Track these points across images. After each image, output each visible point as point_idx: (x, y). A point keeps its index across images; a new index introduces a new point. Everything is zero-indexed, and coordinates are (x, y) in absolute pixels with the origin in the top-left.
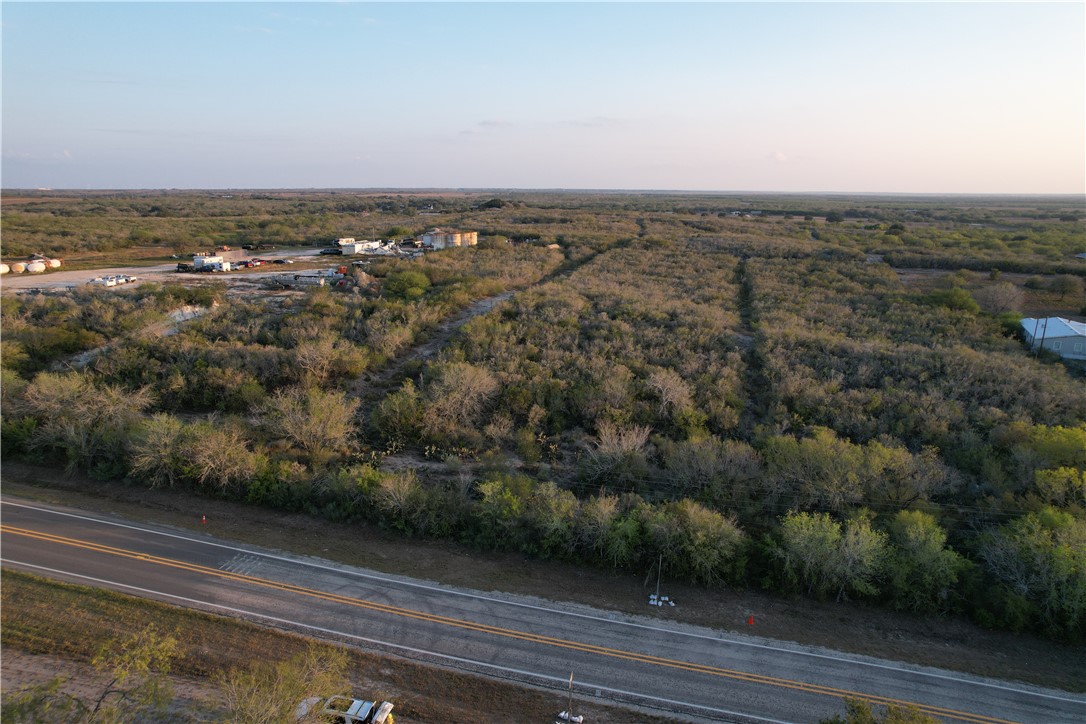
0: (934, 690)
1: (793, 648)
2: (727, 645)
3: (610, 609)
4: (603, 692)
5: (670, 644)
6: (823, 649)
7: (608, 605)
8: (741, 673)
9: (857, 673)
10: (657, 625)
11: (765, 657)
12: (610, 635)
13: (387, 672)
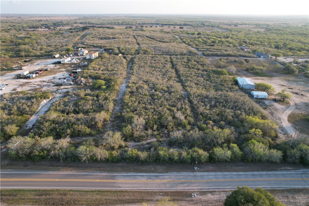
0: (241, 176)
1: (220, 173)
2: (210, 175)
3: (189, 172)
4: (196, 189)
5: (202, 177)
6: (224, 172)
7: (189, 171)
8: (214, 180)
9: (230, 176)
10: (198, 174)
11: (217, 176)
12: (192, 177)
13: (161, 194)
